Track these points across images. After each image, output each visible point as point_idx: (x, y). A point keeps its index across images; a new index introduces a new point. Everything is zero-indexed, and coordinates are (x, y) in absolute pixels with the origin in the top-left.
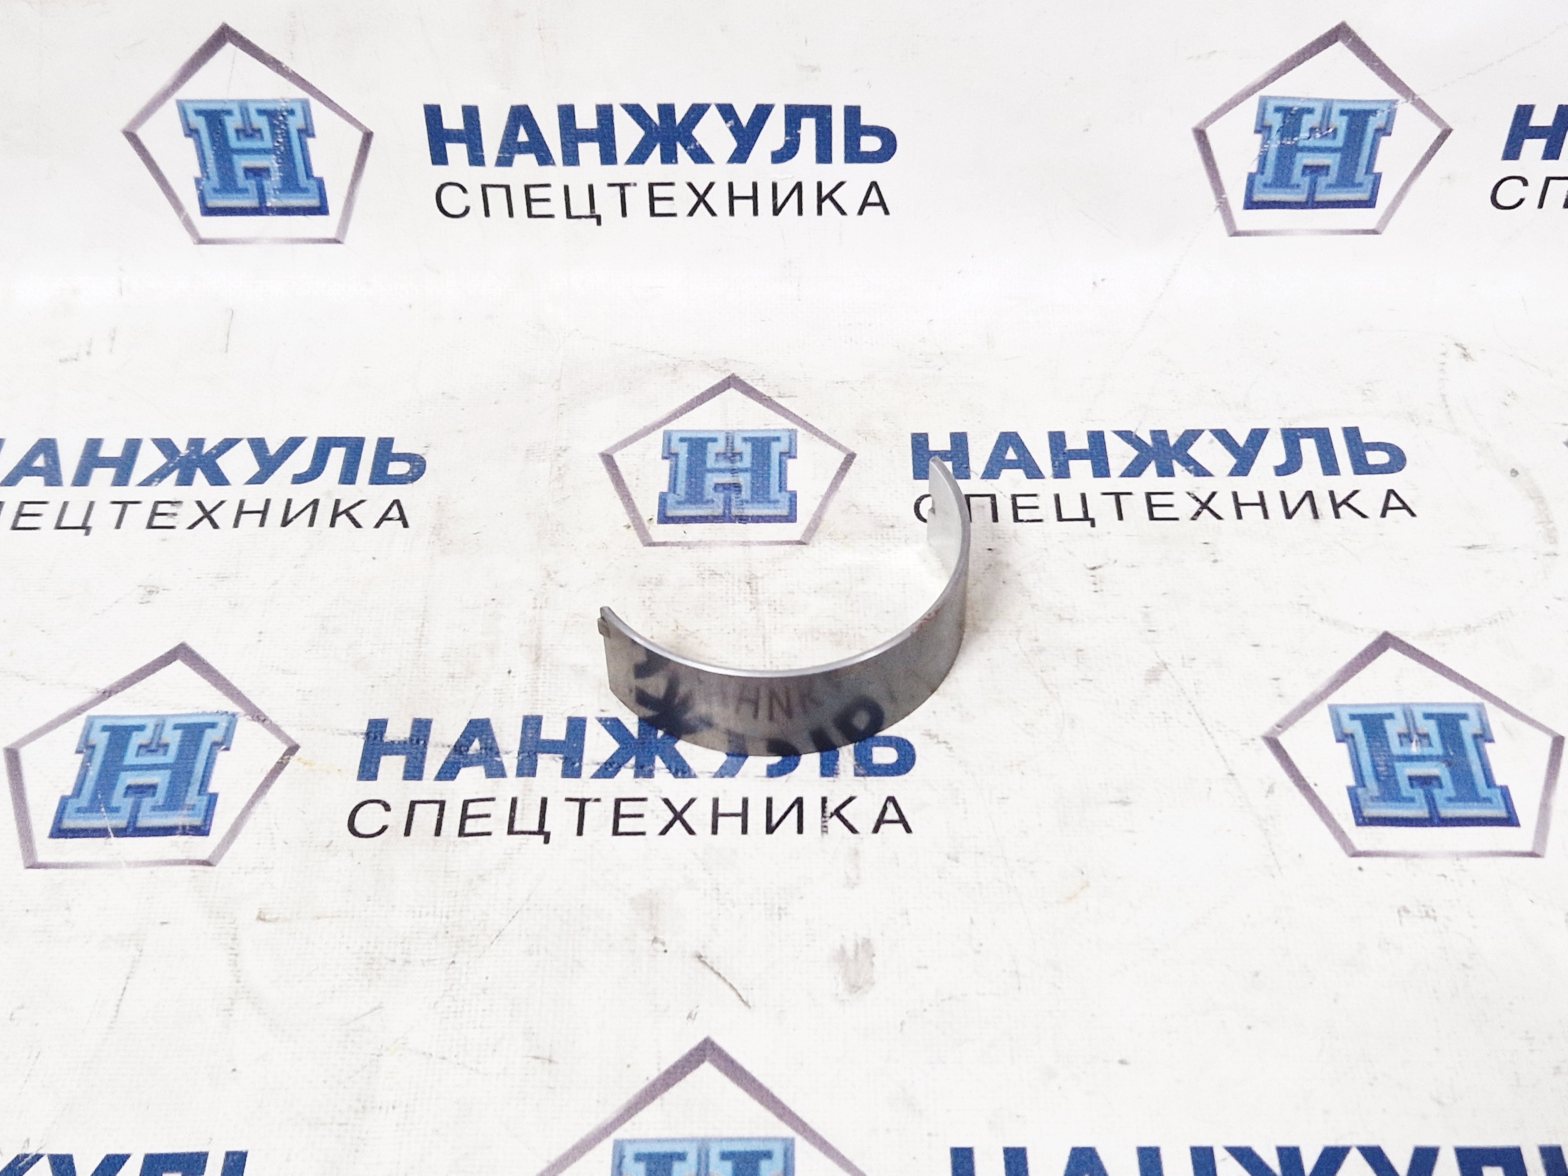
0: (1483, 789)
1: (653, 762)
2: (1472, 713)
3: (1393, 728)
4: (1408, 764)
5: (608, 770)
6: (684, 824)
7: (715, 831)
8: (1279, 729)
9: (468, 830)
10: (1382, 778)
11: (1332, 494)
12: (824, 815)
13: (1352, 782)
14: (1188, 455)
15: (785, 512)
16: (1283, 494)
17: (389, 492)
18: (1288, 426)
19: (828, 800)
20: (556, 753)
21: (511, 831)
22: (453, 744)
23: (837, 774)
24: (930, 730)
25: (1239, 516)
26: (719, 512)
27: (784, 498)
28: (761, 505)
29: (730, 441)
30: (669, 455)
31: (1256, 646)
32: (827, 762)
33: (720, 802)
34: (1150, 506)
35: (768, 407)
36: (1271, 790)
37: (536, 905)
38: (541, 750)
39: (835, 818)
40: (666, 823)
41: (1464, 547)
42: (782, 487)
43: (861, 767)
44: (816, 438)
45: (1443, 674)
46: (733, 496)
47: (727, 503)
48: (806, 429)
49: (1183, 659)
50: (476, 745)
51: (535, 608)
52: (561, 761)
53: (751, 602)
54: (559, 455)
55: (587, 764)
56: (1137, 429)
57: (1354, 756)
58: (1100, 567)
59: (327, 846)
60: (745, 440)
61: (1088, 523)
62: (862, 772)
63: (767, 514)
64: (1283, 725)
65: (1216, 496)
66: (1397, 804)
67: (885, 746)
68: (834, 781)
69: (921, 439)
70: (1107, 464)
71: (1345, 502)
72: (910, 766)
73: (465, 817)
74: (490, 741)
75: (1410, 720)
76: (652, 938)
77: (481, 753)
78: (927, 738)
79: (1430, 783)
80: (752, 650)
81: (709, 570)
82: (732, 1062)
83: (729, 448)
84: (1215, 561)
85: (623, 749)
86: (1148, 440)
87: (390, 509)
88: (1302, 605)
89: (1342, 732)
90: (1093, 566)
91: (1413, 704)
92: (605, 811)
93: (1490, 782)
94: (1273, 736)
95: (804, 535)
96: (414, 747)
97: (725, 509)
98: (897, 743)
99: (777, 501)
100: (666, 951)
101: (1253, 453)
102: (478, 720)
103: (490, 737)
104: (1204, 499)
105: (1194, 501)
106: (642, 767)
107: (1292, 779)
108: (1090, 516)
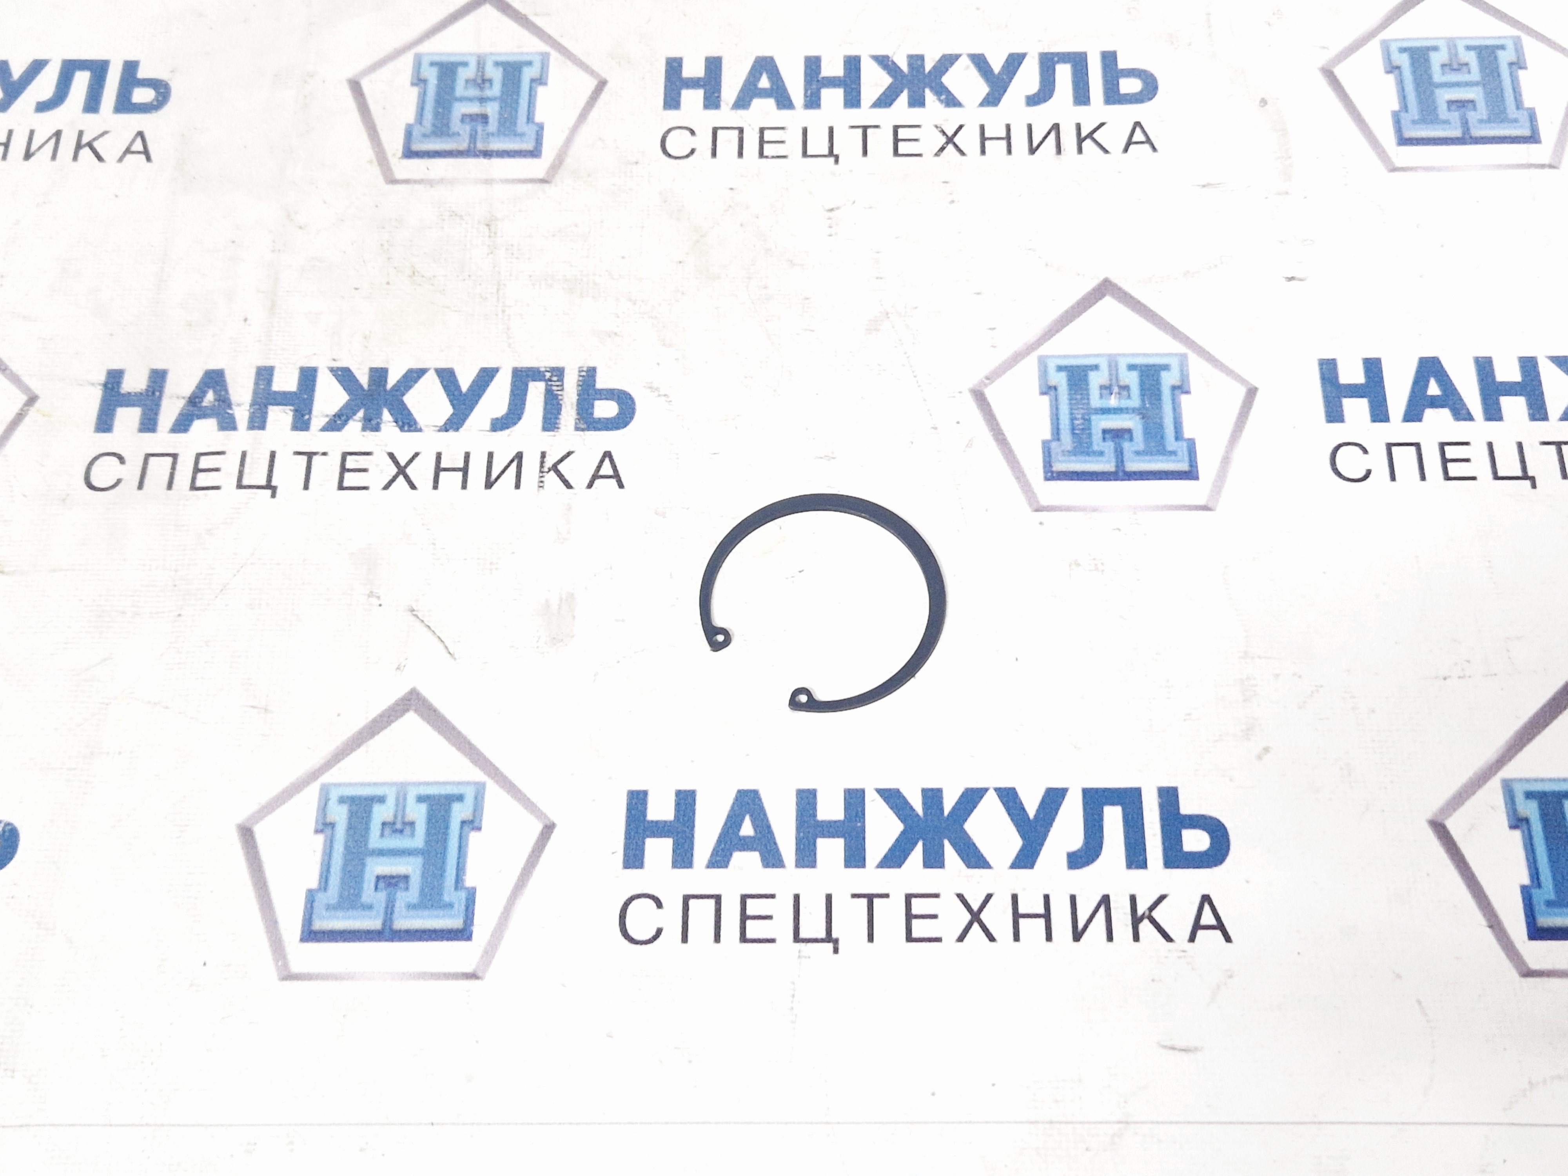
0: (1171, 443)
1: (379, 415)
2: (1174, 363)
3: (1096, 380)
4: (1104, 416)
5: (337, 423)
6: (407, 478)
7: (435, 487)
8: (987, 382)
9: (199, 484)
10: (1077, 432)
11: (1078, 127)
12: (542, 470)
13: (1048, 436)
14: (942, 82)
15: (529, 146)
16: (1030, 127)
17: (134, 122)
18: (1046, 51)
19: (547, 455)
20: (286, 405)
21: (240, 486)
22: (189, 396)
23: (558, 428)
24: (652, 383)
25: (983, 152)
26: (464, 146)
27: (531, 131)
28: (507, 139)
29: (481, 66)
30: (419, 81)
31: (978, 294)
32: (549, 416)
33: (443, 457)
34: (896, 141)
35: (523, 25)
36: (969, 445)
37: (259, 559)
38: (272, 401)
39: (552, 473)
40: (390, 478)
41: (1199, 186)
42: (530, 119)
43: (582, 422)
44: (569, 63)
45: (1155, 324)
46: (480, 128)
47: (473, 138)
48: (560, 52)
49: (905, 307)
50: (210, 396)
51: (273, 251)
52: (291, 414)
53: (489, 246)
54: (306, 82)
55: (316, 417)
56: (894, 53)
57: (1054, 409)
58: (838, 208)
59: (64, 500)
60: (497, 64)
61: (832, 159)
62: (583, 426)
63: (512, 149)
64: (990, 378)
65: (963, 129)
66: (1087, 458)
67: (607, 399)
68: (555, 436)
69: (675, 64)
70: (859, 93)
71: (1090, 135)
72: (629, 419)
73: (197, 470)
74: (223, 393)
75: (1114, 372)
76: (368, 592)
77: (214, 405)
78: (649, 390)
79: (1122, 437)
80: (486, 298)
81: (449, 211)
82: (435, 711)
83: (480, 74)
84: (953, 202)
85: (353, 401)
86: (904, 66)
87: (133, 141)
88: (1030, 249)
89: (1047, 385)
90: (831, 207)
91: (1119, 355)
92: (331, 465)
93: (1178, 436)
94: (978, 389)
95: (547, 173)
96: (150, 398)
97: (470, 142)
98: (619, 396)
99: (522, 135)
100: (380, 605)
101: (1007, 80)
102: (213, 371)
103: (224, 388)
104: (950, 133)
105: (940, 135)
106: (370, 421)
107: (992, 433)
108: (835, 152)
